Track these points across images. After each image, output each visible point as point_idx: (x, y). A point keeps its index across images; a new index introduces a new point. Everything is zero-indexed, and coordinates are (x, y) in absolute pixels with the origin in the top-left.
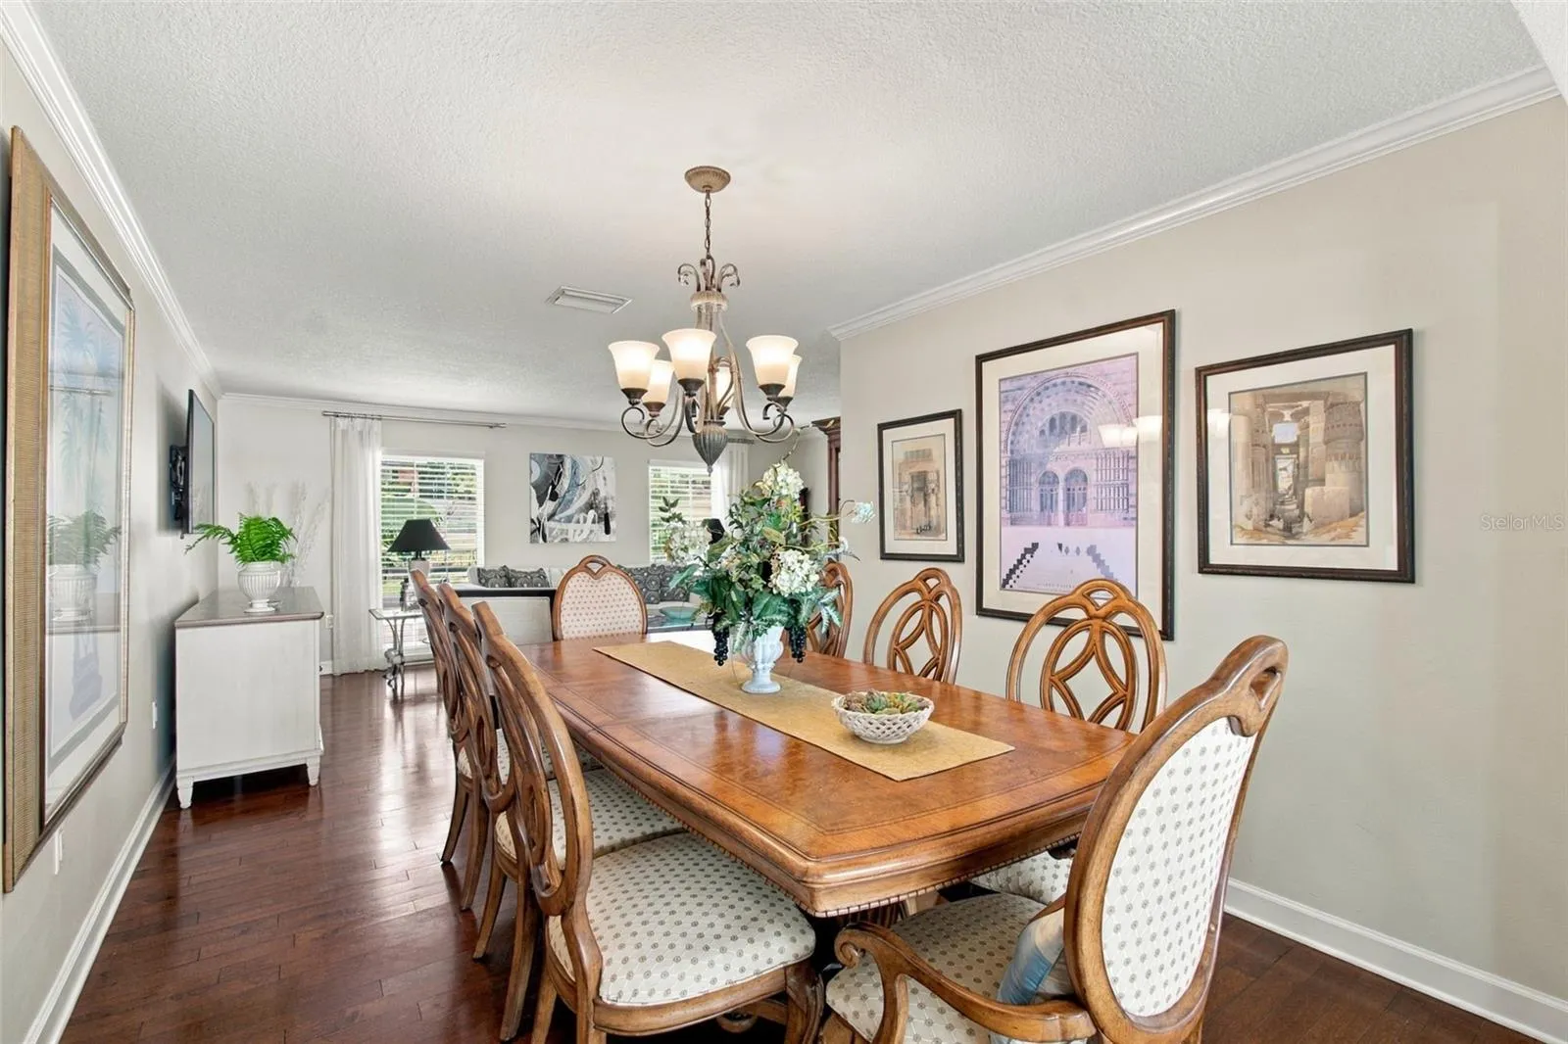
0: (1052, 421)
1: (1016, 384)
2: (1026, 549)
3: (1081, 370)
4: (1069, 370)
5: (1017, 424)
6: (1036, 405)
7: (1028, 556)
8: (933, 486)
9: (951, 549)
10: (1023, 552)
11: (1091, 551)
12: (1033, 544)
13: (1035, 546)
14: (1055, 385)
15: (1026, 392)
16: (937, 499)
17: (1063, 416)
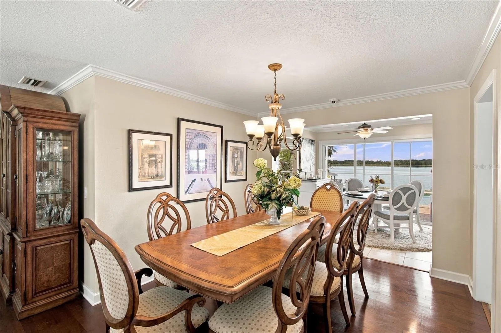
0: (200, 144)
1: (190, 131)
2: (192, 181)
3: (207, 133)
4: (204, 132)
5: (190, 143)
6: (196, 139)
7: (193, 183)
8: (159, 160)
9: (167, 183)
10: (192, 182)
11: (208, 179)
12: (194, 179)
13: (195, 180)
14: (201, 135)
15: (193, 134)
16: (161, 165)
17: (202, 144)
